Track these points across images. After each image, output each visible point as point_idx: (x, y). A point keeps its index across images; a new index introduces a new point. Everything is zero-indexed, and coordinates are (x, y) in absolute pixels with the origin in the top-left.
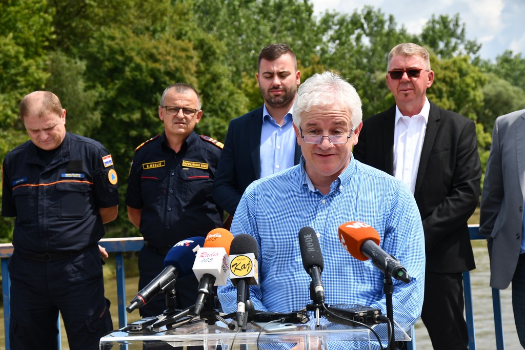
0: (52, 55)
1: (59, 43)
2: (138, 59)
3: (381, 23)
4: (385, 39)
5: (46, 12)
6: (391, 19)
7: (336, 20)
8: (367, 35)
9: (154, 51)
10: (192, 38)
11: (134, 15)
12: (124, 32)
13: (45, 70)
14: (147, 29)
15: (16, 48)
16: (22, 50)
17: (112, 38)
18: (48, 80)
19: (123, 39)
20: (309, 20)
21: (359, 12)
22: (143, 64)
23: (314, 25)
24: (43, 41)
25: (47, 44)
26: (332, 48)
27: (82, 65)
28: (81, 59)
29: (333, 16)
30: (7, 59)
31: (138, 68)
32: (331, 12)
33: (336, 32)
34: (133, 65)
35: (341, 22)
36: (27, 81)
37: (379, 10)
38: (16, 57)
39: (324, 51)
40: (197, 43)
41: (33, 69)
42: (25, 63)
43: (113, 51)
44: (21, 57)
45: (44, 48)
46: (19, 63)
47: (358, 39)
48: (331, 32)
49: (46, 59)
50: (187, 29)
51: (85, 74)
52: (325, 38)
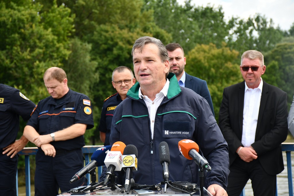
0: (73, 41)
1: (77, 34)
2: (121, 43)
3: (265, 22)
4: (267, 33)
5: (70, 16)
6: (271, 21)
7: (238, 21)
8: (256, 30)
9: (130, 39)
10: (152, 31)
11: (119, 18)
12: (114, 28)
13: (68, 49)
14: (127, 26)
15: (53, 37)
16: (56, 38)
17: (107, 31)
18: (70, 55)
19: (113, 32)
20: (222, 21)
21: (252, 17)
22: (124, 46)
23: (224, 24)
24: (68, 33)
25: (70, 34)
26: (235, 38)
27: (89, 46)
28: (89, 43)
29: (236, 19)
30: (48, 43)
31: (121, 49)
32: (235, 17)
33: (238, 28)
34: (118, 47)
35: (241, 23)
36: (58, 55)
37: (264, 16)
38: (53, 42)
39: (230, 39)
40: (155, 34)
41: (62, 49)
42: (58, 45)
43: (107, 39)
44: (55, 42)
45: (68, 37)
46: (54, 45)
47: (251, 32)
48: (235, 29)
49: (70, 43)
50: (150, 26)
51: (91, 52)
52: (231, 32)
